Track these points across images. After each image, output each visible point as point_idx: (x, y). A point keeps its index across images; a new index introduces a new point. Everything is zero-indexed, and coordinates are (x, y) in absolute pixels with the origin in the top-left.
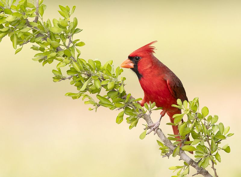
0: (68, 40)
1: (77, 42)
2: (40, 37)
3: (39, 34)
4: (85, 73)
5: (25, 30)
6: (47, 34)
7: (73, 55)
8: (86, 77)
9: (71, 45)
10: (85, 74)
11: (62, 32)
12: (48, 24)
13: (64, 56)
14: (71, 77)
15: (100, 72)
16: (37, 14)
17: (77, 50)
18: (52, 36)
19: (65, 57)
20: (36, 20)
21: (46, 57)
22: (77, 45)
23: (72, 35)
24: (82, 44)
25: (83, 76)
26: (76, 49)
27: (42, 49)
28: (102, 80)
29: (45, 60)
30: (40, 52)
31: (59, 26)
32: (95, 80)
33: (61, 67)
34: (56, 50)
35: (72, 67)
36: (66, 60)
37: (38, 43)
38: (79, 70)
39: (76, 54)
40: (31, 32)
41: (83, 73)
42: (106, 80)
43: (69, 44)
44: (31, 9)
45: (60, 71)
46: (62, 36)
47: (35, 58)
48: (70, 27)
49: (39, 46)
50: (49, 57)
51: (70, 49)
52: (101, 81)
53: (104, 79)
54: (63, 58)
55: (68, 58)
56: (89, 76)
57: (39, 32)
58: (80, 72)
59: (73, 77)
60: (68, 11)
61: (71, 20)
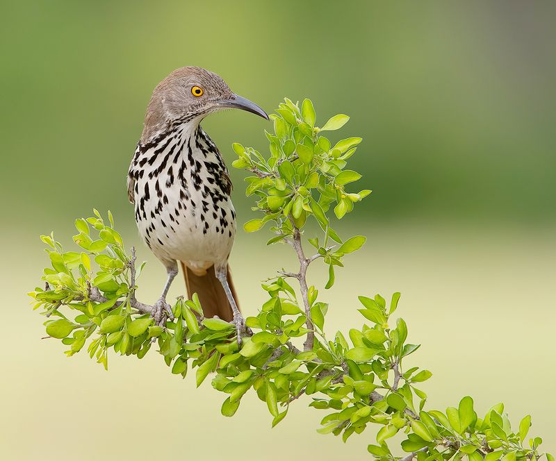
0: (391, 373)
1: (414, 374)
2: (327, 378)
3: (324, 372)
4: (444, 442)
5: (288, 369)
6: (341, 368)
7: (409, 406)
8: (448, 452)
9: (402, 383)
10: (445, 445)
11: (376, 358)
12: (339, 345)
13: (388, 411)
14: (414, 455)
15: (478, 435)
16: (311, 326)
17: (417, 392)
18: (354, 369)
19: (393, 413)
20: (312, 342)
21: (349, 420)
22: (413, 381)
23: (400, 360)
24: (425, 375)
25: (440, 449)
26: (415, 389)
27: (336, 404)
28: (486, 453)
29: (346, 427)
30: (332, 411)
31: (368, 343)
32: (469, 455)
33: (386, 437)
34: (368, 401)
35: (411, 432)
36: (394, 419)
37: (324, 391)
38: (429, 439)
39: (417, 400)
40: (304, 369)
41: (439, 442)
42: (495, 450)
43: (396, 382)
44: (294, 318)
45: (384, 446)
46: (376, 366)
47: (322, 427)
48: (391, 342)
49: (327, 398)
50: (354, 419)
51: (401, 392)
52: (484, 455)
53: (489, 449)
54: (389, 417)
55: (398, 415)
56: (454, 447)
57: (321, 366)
58: (433, 441)
59: (416, 456)
60: (382, 307)
61: (392, 325)
